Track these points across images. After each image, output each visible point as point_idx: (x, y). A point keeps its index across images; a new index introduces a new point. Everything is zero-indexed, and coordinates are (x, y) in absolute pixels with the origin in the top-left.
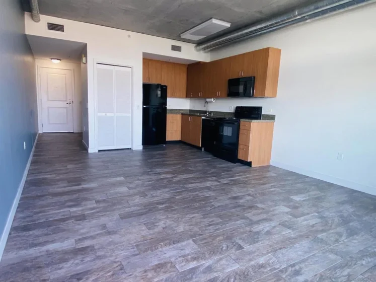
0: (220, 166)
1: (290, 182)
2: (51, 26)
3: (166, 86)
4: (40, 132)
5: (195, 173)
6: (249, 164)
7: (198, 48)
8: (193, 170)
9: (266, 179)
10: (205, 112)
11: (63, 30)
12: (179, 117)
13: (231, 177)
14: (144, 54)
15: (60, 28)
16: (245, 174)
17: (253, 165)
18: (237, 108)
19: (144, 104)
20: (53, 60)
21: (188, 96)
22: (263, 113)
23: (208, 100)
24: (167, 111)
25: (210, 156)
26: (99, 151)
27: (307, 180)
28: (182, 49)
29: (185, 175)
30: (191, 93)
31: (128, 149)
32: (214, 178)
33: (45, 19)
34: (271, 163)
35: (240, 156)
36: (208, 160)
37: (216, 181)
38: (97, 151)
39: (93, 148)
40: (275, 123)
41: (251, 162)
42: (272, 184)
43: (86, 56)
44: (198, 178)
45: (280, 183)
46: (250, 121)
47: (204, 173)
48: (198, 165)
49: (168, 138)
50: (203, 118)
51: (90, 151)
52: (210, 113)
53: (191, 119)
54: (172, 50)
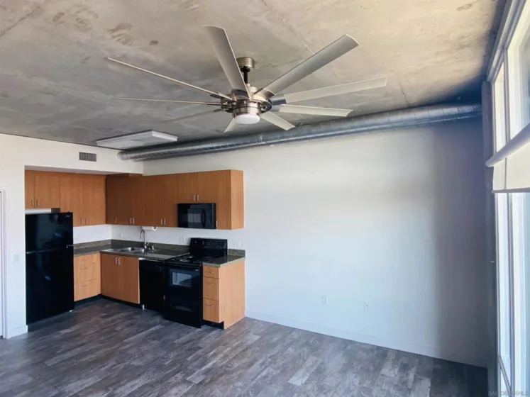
0: (180, 341)
1: (279, 347)
3: (71, 214)
5: (143, 373)
6: (220, 326)
7: (125, 156)
8: (139, 367)
9: (249, 352)
10: (141, 245)
12: (96, 257)
13: (204, 364)
14: (26, 167)
16: (220, 348)
17: (226, 326)
18: (193, 240)
19: (27, 249)
21: (109, 220)
22: (230, 246)
23: (144, 228)
24: (74, 252)
25: (158, 319)
27: (295, 335)
28: (98, 159)
29: (128, 385)
32: (179, 376)
34: (247, 315)
35: (207, 316)
36: (157, 331)
37: (184, 381)
40: (245, 261)
41: (223, 323)
42: (260, 361)
44: (152, 385)
45: (269, 355)
46: (217, 265)
47: (160, 367)
48: (144, 348)
49: (79, 295)
50: (141, 259)
52: (150, 245)
53: (119, 260)
54: (81, 159)
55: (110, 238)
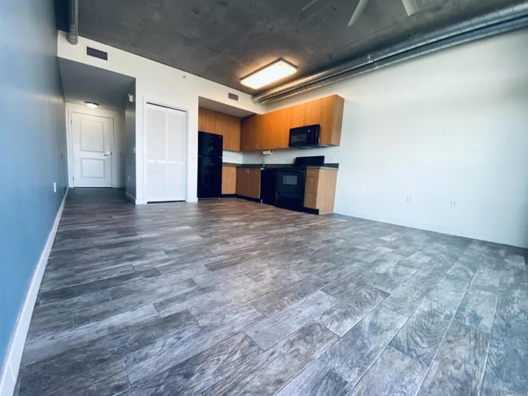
0: (288, 214)
1: (366, 226)
2: (91, 52)
3: (222, 136)
5: (267, 221)
6: (316, 212)
8: (264, 219)
9: (341, 224)
10: (261, 165)
11: (106, 58)
12: (234, 170)
13: (307, 223)
14: (201, 99)
15: (103, 56)
16: (318, 220)
17: (320, 213)
18: (297, 159)
20: (88, 104)
22: (326, 161)
23: (264, 153)
25: (272, 207)
26: (149, 203)
27: (378, 224)
28: (239, 98)
29: (259, 223)
31: (182, 201)
32: (291, 225)
33: (84, 43)
34: (334, 211)
35: (307, 204)
36: (273, 210)
37: (296, 227)
38: (146, 203)
39: (141, 199)
41: (318, 210)
42: (352, 228)
43: (134, 94)
44: (274, 225)
45: (358, 227)
46: (318, 167)
47: (278, 220)
48: (265, 213)
49: (224, 191)
50: (262, 169)
51: (138, 202)
52: (267, 165)
53: (248, 170)
54: (229, 98)
55: (241, 163)
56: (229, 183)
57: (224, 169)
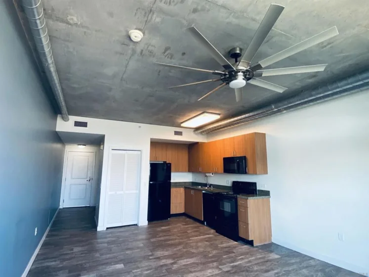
0: (222, 246)
2: (77, 124)
3: (170, 164)
4: (61, 207)
5: (195, 256)
7: (196, 132)
8: (193, 253)
9: (269, 263)
10: (205, 185)
11: (86, 126)
12: (182, 190)
13: (233, 262)
14: (151, 139)
15: (84, 125)
16: (247, 256)
17: (255, 244)
18: (234, 182)
19: (151, 180)
20: (79, 146)
21: (190, 171)
22: (258, 188)
23: (207, 175)
24: (172, 185)
26: (107, 228)
28: (183, 134)
29: (185, 260)
30: (192, 168)
31: (135, 225)
32: (215, 264)
33: (73, 119)
34: (273, 241)
35: (241, 234)
36: (209, 238)
37: (217, 267)
38: (105, 229)
39: (101, 227)
40: (270, 199)
41: (252, 241)
42: (276, 271)
43: (103, 144)
45: (284, 269)
46: (246, 198)
47: (205, 256)
48: (200, 244)
49: (173, 211)
50: (203, 192)
51: (99, 229)
52: (211, 185)
53: (192, 192)
54: (175, 134)
55: (191, 181)
56: (177, 203)
57: (173, 191)
